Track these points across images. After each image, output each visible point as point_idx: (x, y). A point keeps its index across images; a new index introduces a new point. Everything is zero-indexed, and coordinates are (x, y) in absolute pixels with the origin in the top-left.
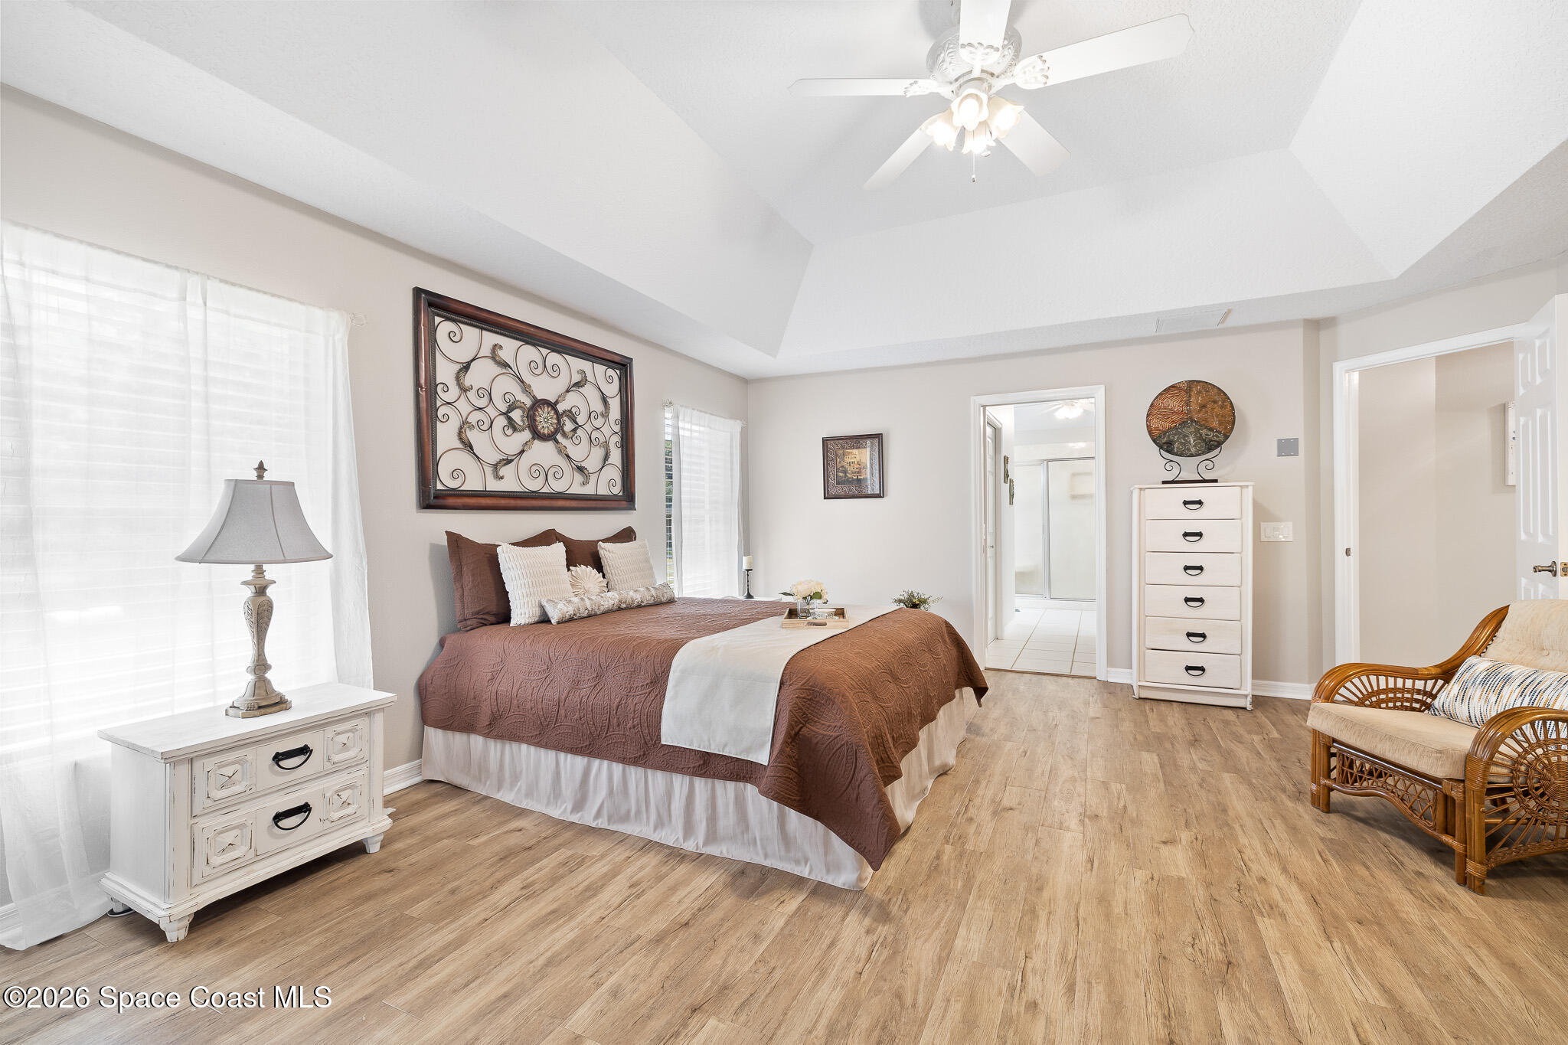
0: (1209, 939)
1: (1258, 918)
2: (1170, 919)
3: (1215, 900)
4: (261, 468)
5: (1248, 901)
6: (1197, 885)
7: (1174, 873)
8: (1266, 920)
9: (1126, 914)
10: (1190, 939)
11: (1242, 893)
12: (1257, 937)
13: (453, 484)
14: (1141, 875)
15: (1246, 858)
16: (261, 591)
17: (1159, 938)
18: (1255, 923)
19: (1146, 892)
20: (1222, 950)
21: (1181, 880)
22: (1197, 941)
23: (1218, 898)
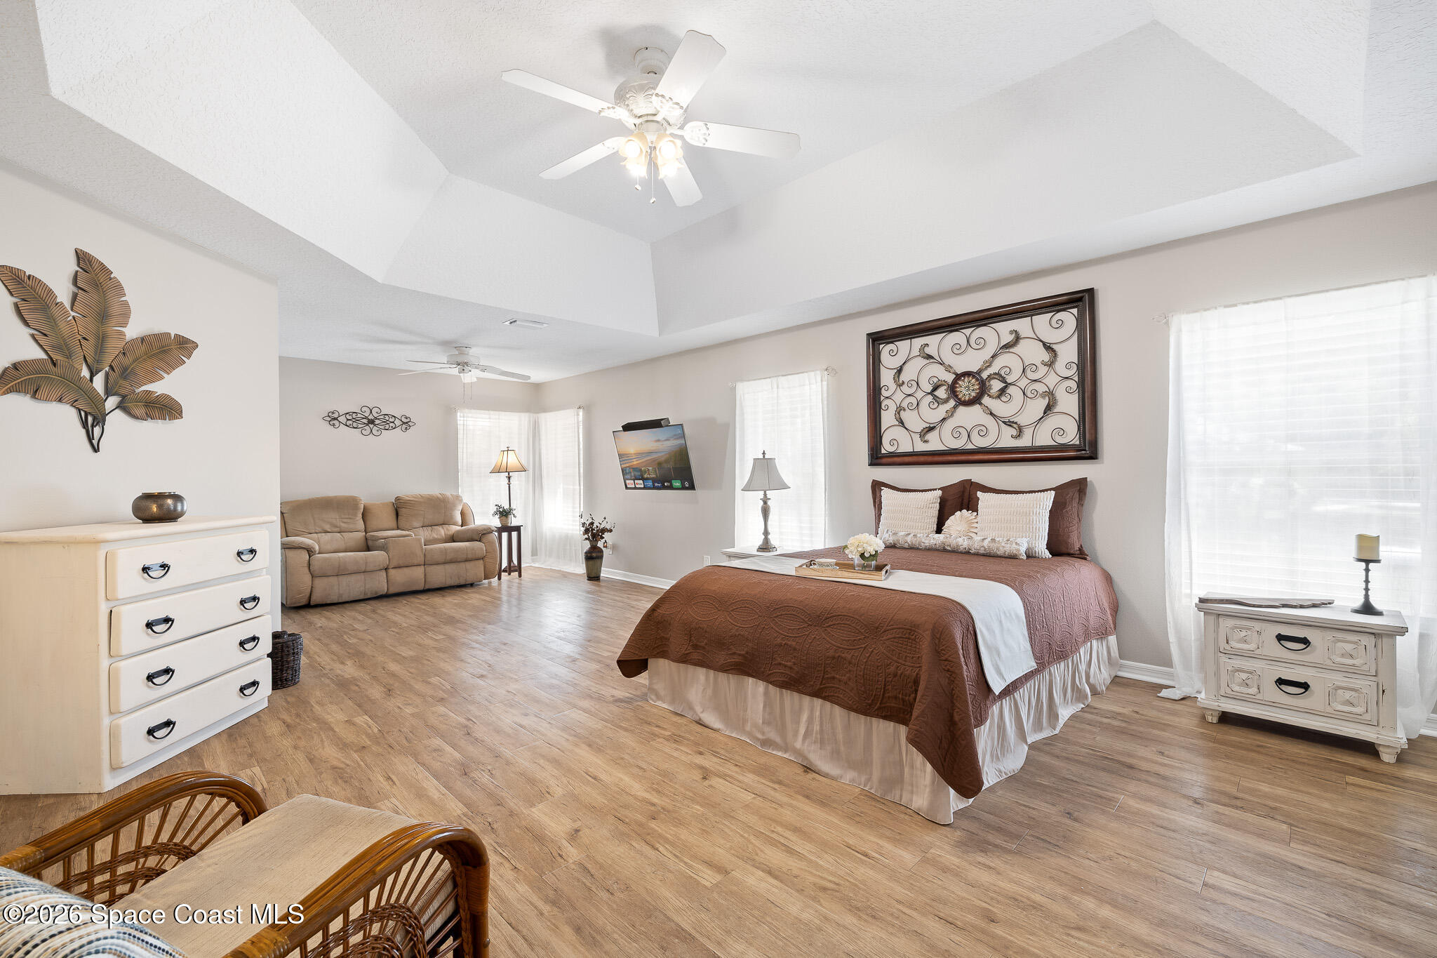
0: (485, 779)
1: (465, 810)
2: (512, 775)
3: (498, 805)
4: (764, 453)
5: (479, 819)
6: (519, 807)
7: (540, 806)
8: (459, 812)
9: (536, 763)
10: (493, 772)
11: (486, 823)
12: (459, 797)
13: (891, 449)
14: (558, 791)
15: (507, 865)
16: (765, 503)
17: (508, 763)
18: (465, 805)
19: (541, 782)
20: (473, 778)
21: (533, 805)
22: (489, 773)
23: (499, 807)
